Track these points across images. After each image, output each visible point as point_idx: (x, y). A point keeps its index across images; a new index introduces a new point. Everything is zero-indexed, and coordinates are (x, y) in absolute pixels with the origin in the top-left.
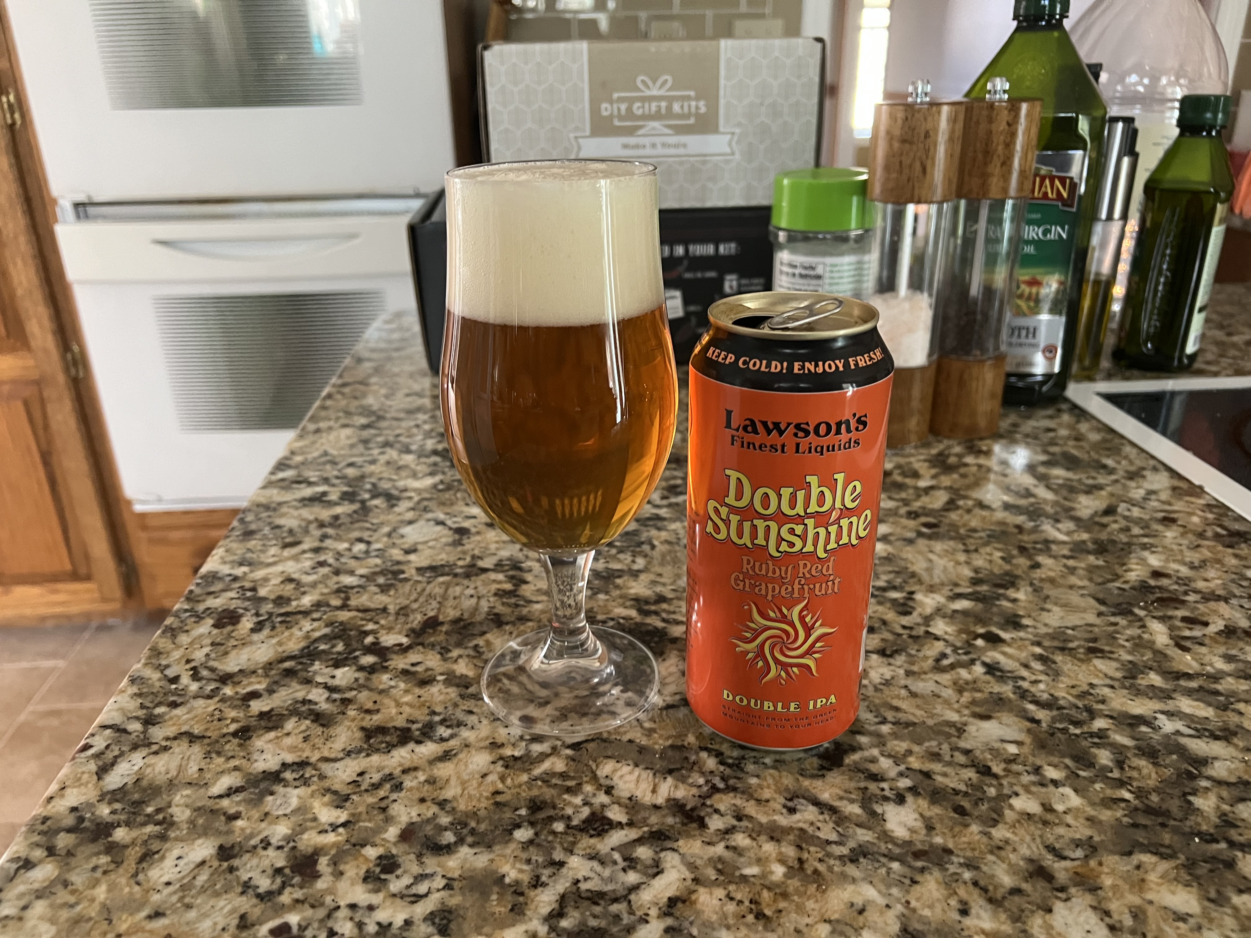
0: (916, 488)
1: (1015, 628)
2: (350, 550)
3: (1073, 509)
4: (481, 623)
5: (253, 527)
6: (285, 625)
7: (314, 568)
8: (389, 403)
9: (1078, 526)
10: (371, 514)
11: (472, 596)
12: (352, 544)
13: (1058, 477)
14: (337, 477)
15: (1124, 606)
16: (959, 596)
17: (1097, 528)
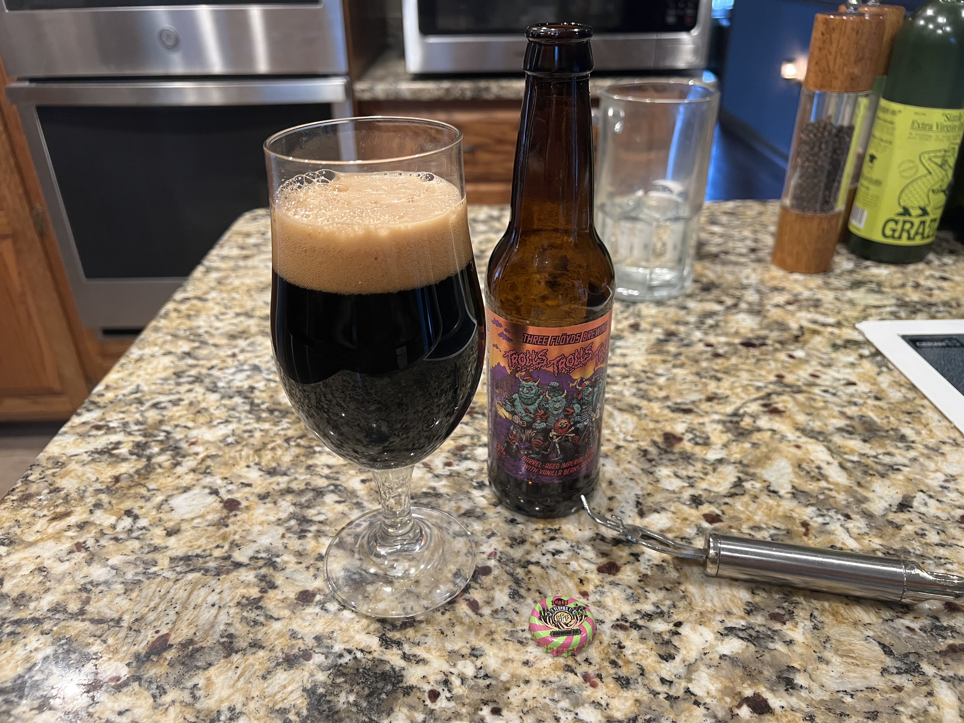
0: (705, 461)
1: (787, 690)
2: (114, 527)
3: (866, 500)
4: (212, 648)
5: (33, 488)
6: (11, 638)
7: (71, 552)
8: (217, 324)
9: (869, 525)
10: (152, 476)
11: (213, 605)
12: (119, 518)
13: (852, 452)
14: (138, 423)
15: (912, 658)
16: (730, 631)
17: (890, 530)
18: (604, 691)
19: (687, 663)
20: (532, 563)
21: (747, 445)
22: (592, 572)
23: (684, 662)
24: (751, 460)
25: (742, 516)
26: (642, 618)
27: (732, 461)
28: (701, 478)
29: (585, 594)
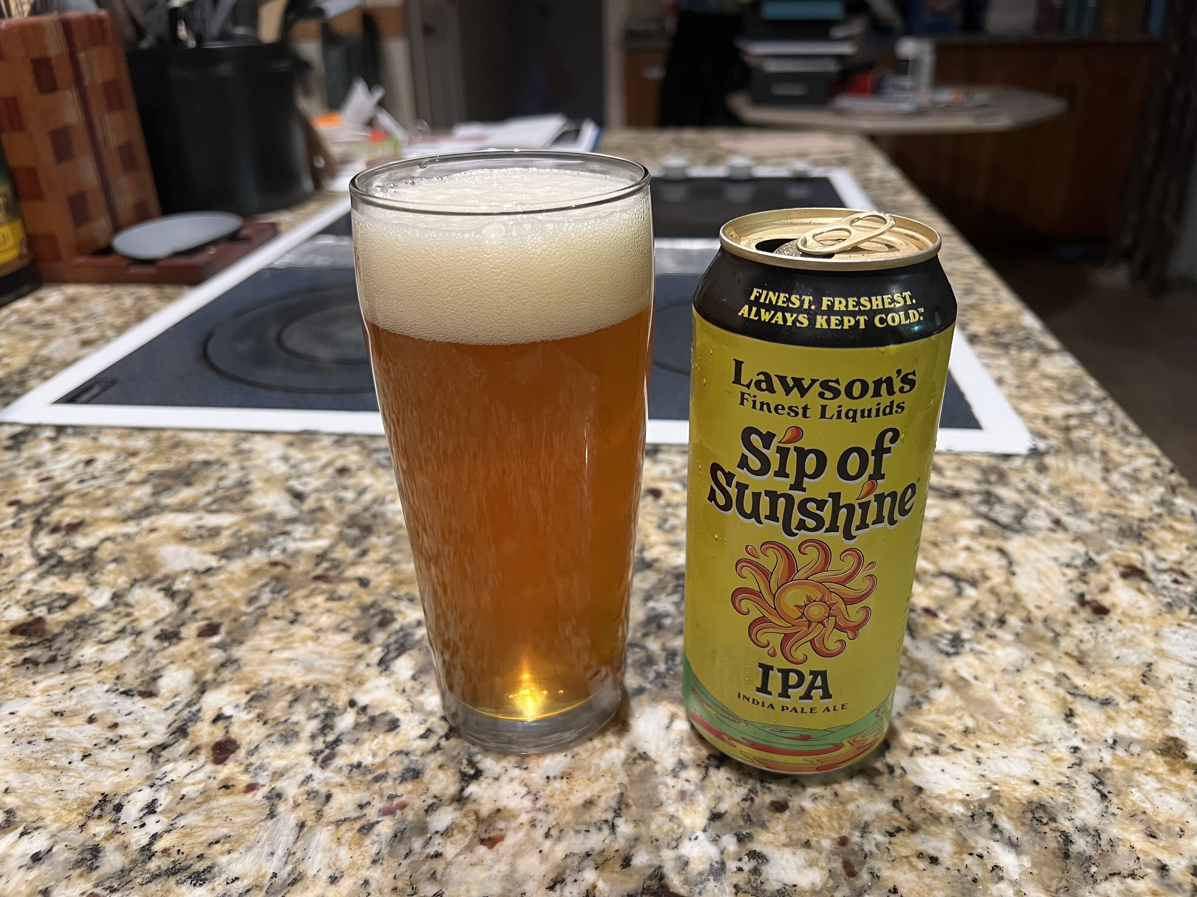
18: (414, 796)
19: (409, 710)
20: (151, 844)
21: (112, 566)
22: (217, 772)
23: (405, 711)
24: (141, 571)
25: (226, 605)
26: (325, 735)
27: (128, 586)
28: (134, 621)
29: (251, 788)
